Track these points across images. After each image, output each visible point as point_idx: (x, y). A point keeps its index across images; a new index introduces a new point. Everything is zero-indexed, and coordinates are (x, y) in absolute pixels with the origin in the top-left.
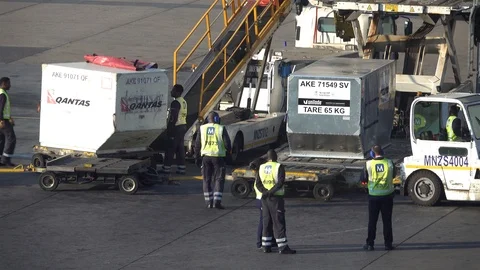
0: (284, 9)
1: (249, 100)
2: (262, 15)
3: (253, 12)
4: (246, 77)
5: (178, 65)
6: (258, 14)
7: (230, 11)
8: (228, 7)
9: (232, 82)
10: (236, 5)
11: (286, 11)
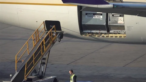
0: (54, 40)
1: (42, 72)
2: (46, 42)
3: (43, 41)
4: (41, 64)
5: (17, 60)
6: (45, 42)
7: (35, 41)
8: (34, 39)
9: (36, 66)
10: (37, 39)
11: (55, 41)
